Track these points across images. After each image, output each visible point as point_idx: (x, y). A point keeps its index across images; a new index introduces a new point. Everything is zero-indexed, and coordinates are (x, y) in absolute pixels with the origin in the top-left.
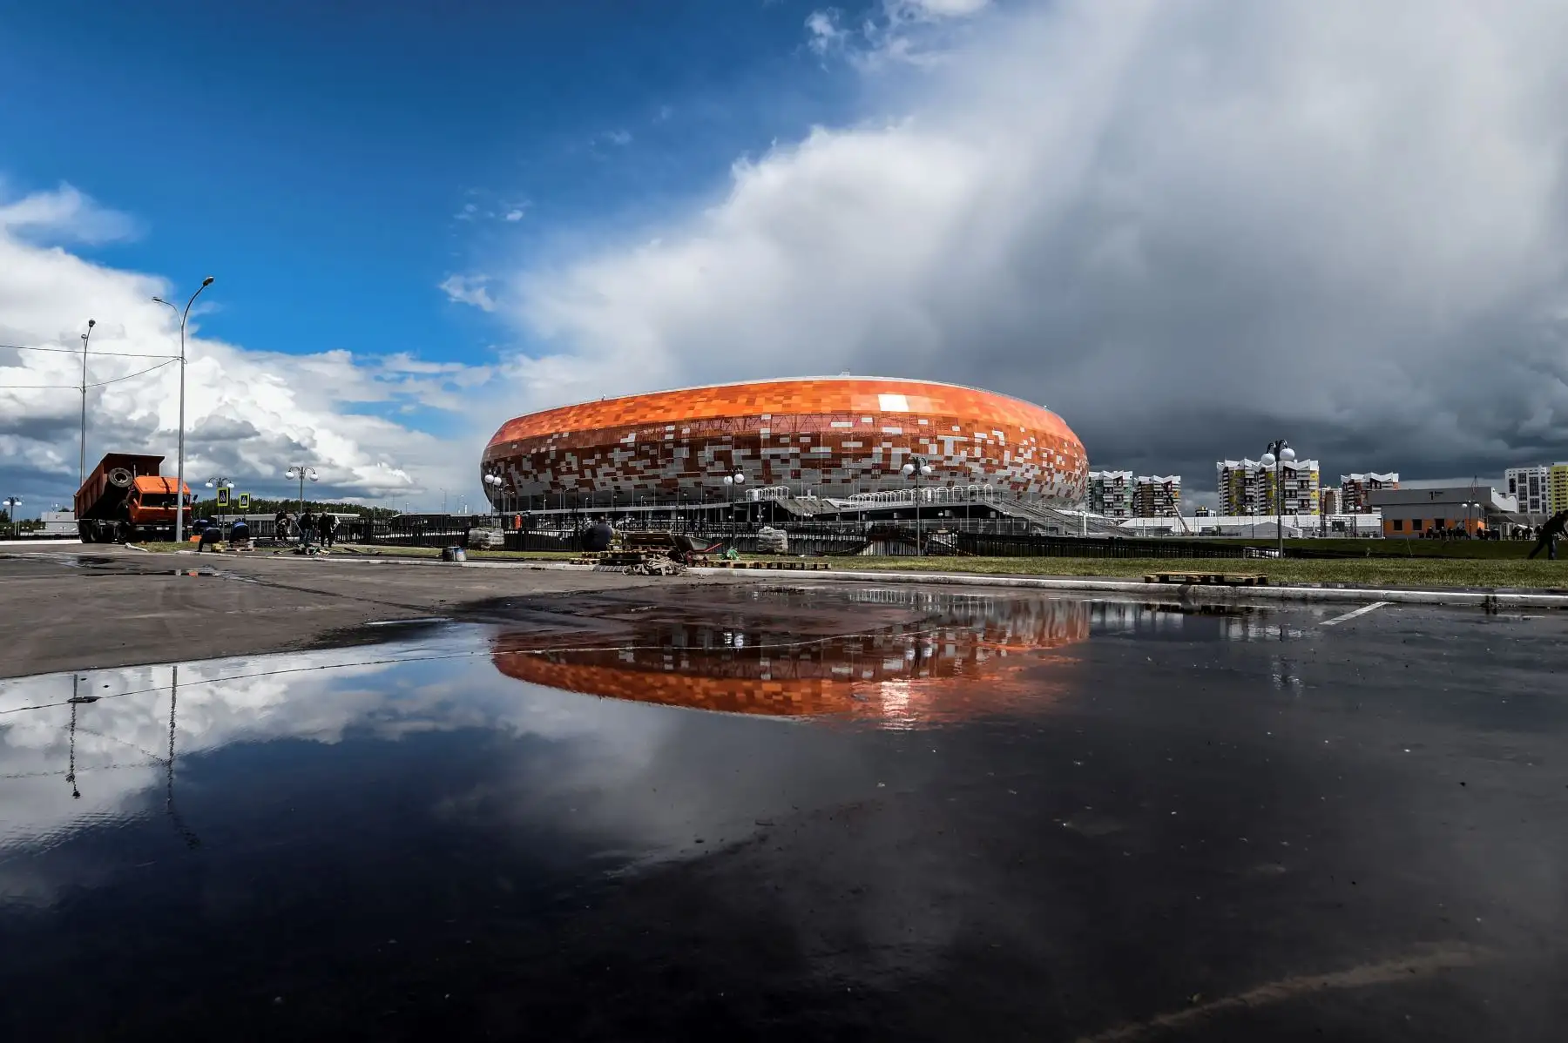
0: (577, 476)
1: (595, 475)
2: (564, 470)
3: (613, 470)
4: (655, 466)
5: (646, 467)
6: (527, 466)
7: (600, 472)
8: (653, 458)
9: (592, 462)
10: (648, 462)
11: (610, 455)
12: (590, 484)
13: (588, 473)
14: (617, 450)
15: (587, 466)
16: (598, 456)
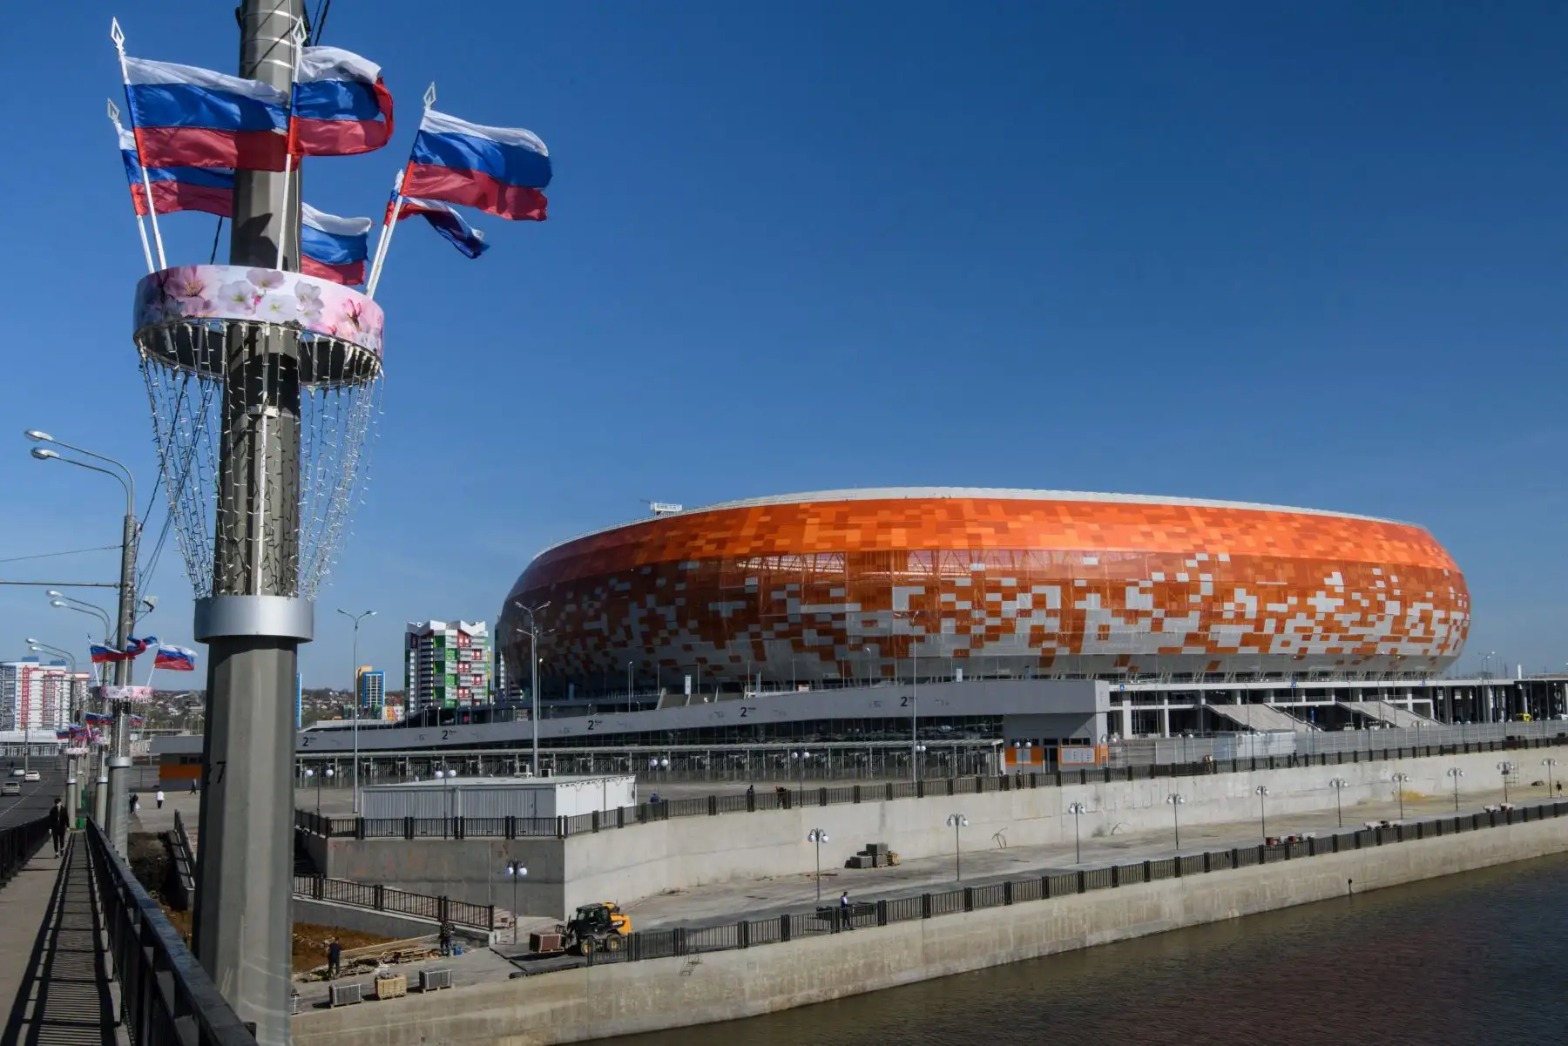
0: (1249, 629)
1: (1280, 629)
2: (1229, 615)
3: (1311, 623)
4: (1363, 622)
5: (1353, 623)
6: (1135, 599)
7: (1290, 625)
8: (1365, 612)
9: (1282, 608)
10: (1356, 616)
11: (1310, 601)
12: (1264, 642)
13: (1270, 626)
14: (1321, 594)
15: (1272, 614)
16: (1293, 600)
